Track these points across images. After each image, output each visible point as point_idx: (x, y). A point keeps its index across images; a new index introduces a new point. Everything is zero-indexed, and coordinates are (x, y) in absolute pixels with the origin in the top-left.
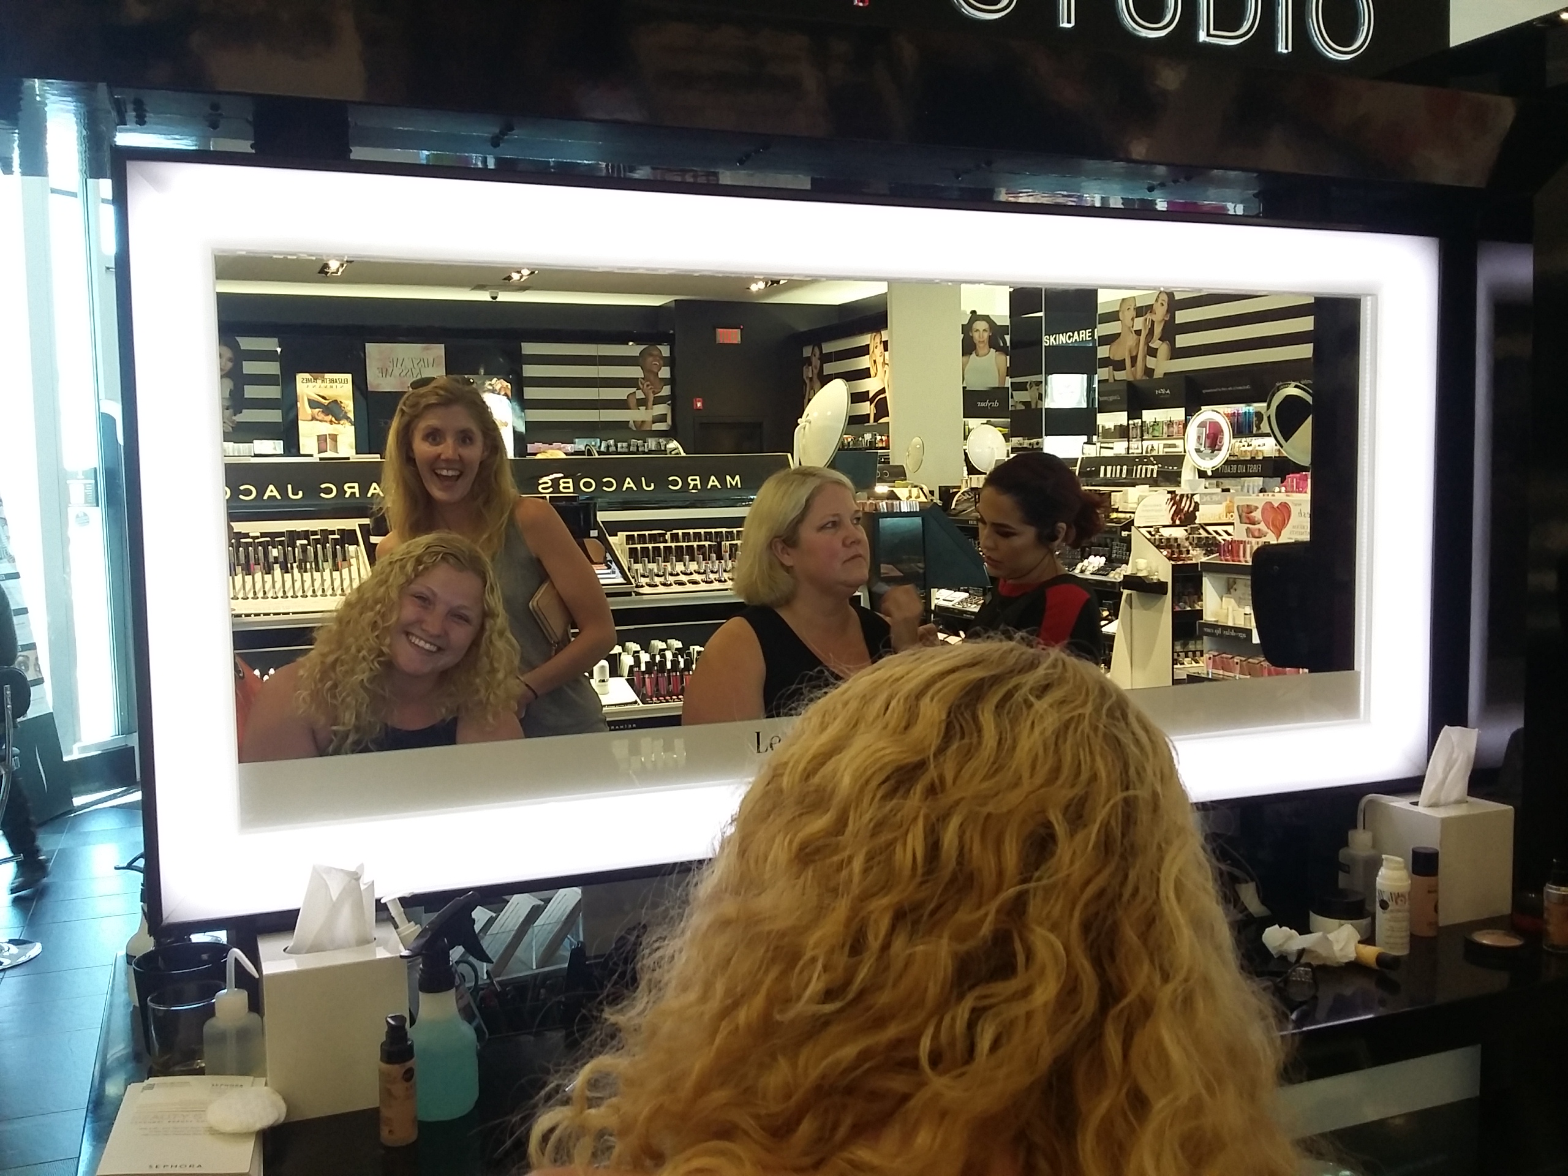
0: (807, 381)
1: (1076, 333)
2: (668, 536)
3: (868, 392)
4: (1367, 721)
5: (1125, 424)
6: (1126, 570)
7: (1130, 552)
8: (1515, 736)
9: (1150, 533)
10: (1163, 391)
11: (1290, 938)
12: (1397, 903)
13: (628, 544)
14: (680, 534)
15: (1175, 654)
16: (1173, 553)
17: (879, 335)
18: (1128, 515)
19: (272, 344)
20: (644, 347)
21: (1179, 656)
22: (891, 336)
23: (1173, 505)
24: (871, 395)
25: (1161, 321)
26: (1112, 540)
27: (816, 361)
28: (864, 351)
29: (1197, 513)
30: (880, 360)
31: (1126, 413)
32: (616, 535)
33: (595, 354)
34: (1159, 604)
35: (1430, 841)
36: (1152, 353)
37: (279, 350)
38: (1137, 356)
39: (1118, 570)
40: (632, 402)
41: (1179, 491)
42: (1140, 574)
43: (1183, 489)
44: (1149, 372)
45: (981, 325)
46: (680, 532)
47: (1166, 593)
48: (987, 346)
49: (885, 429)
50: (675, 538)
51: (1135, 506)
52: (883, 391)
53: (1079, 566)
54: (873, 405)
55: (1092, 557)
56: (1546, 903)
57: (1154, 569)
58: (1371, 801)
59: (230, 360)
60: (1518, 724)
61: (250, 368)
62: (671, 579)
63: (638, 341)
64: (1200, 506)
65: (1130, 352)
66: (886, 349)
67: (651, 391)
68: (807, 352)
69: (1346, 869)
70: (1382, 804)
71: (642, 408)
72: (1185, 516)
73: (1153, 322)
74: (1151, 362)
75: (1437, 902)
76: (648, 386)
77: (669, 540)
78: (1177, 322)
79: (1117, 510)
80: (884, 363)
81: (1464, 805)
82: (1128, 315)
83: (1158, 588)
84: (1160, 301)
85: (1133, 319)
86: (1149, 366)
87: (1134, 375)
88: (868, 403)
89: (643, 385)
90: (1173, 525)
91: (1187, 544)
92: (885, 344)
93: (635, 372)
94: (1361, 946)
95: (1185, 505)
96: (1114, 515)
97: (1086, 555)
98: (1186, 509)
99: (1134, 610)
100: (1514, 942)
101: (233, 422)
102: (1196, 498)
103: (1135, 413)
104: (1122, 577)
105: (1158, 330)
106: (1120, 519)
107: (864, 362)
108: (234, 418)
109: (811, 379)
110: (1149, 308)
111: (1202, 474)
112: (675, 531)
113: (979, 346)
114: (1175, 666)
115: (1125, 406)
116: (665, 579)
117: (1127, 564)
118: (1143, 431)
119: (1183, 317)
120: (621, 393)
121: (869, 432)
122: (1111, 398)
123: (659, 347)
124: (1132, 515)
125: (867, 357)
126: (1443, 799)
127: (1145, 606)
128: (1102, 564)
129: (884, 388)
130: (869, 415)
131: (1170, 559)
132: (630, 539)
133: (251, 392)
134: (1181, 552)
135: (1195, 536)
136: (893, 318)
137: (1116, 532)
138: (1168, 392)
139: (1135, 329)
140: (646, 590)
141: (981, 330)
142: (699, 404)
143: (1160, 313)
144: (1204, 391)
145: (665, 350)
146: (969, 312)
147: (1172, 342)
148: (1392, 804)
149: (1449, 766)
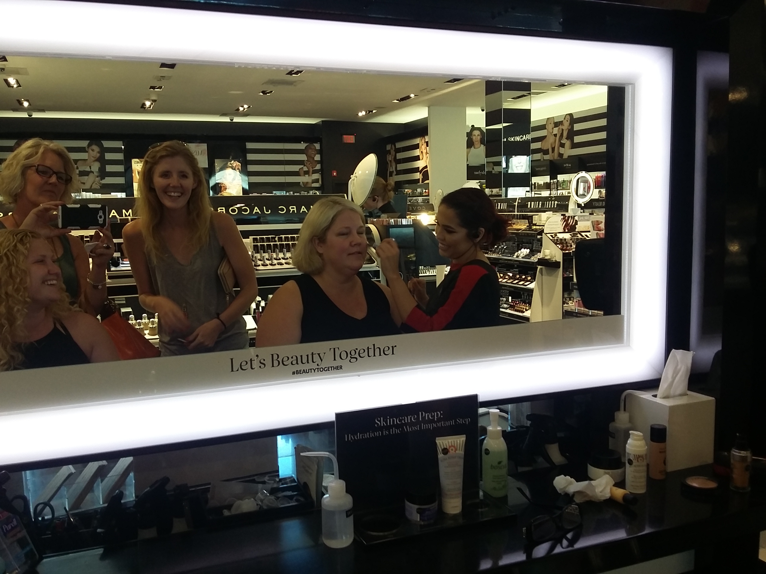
0: (389, 162)
1: (524, 136)
2: (276, 239)
3: (419, 168)
4: (629, 345)
5: (549, 182)
6: (540, 256)
7: (542, 246)
8: (717, 354)
9: (552, 236)
10: (567, 165)
11: (571, 483)
12: (638, 461)
13: (254, 242)
14: (283, 237)
15: (564, 299)
16: (563, 246)
17: (424, 138)
18: (541, 227)
19: (119, 144)
20: (307, 144)
21: (566, 300)
22: (430, 138)
23: (564, 222)
24: (420, 169)
25: (567, 129)
26: (533, 240)
27: (393, 152)
28: (417, 147)
29: (577, 226)
30: (424, 151)
31: (549, 176)
32: (249, 238)
33: (283, 148)
34: (556, 273)
35: (662, 420)
36: (562, 145)
37: (123, 147)
38: (555, 147)
39: (536, 256)
40: (302, 173)
41: (567, 214)
42: (546, 258)
43: (570, 213)
44: (561, 155)
45: (476, 133)
46: (283, 236)
47: (560, 267)
48: (480, 143)
49: (427, 186)
50: (280, 239)
51: (545, 222)
52: (426, 167)
53: (516, 254)
54: (421, 174)
55: (523, 250)
56: (732, 461)
57: (553, 255)
58: (630, 394)
59: (99, 152)
60: (718, 348)
61: (109, 156)
62: (275, 262)
63: (305, 142)
64: (578, 222)
65: (551, 145)
66: (427, 146)
67: (311, 167)
68: (388, 147)
69: (613, 435)
70: (635, 396)
71: (307, 176)
72: (570, 227)
73: (563, 130)
74: (562, 150)
75: (665, 458)
76: (309, 164)
77: (277, 241)
78: (575, 130)
79: (535, 225)
80: (427, 153)
81: (686, 397)
82: (550, 126)
83: (556, 265)
84: (566, 119)
85: (553, 129)
86: (561, 152)
87: (553, 156)
88: (419, 173)
89: (307, 164)
90: (564, 232)
91: (571, 242)
92: (427, 143)
93: (303, 157)
94: (615, 488)
95: (571, 221)
96: (534, 227)
97: (520, 248)
98: (571, 224)
99: (543, 276)
100: (711, 485)
101: (100, 183)
102: (576, 218)
103: (554, 177)
104: (537, 259)
105: (565, 134)
106: (537, 229)
107: (417, 152)
108: (101, 181)
109: (391, 161)
110: (561, 123)
111: (579, 206)
112: (281, 236)
113: (476, 143)
114: (564, 305)
115: (549, 173)
116: (272, 262)
117: (540, 253)
118: (558, 186)
119: (577, 127)
120: (296, 168)
121: (419, 188)
122: (542, 169)
123: (315, 144)
124: (543, 227)
125: (418, 149)
126: (672, 392)
127: (549, 274)
128: (528, 253)
129: (427, 166)
130: (419, 179)
131: (562, 249)
132: (255, 240)
133: (109, 168)
134: (567, 246)
135: (575, 238)
136: (431, 130)
137: (534, 236)
138: (570, 165)
139: (554, 133)
140: (261, 268)
141: (477, 135)
142: (335, 174)
143: (566, 125)
144: (588, 165)
145: (317, 146)
146: (470, 126)
147: (572, 140)
148: (641, 396)
149: (676, 373)
